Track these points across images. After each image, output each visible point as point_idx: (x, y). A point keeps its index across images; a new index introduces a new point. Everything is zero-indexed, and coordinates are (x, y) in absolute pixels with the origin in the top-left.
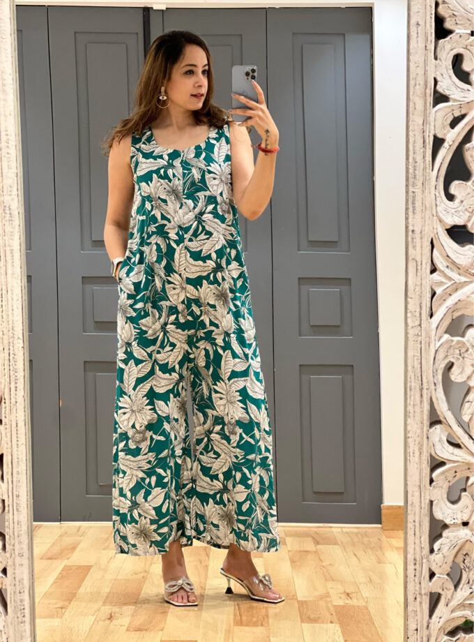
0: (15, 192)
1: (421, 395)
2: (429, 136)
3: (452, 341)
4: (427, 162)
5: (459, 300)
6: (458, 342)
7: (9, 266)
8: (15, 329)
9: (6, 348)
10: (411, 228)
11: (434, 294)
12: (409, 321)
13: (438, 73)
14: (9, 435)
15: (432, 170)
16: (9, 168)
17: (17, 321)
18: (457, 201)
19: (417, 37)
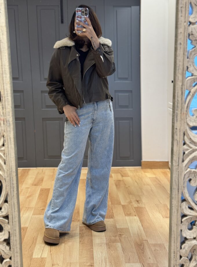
0: (11, 115)
1: (178, 191)
2: (184, 90)
3: (191, 171)
4: (183, 101)
5: (195, 156)
6: (194, 172)
7: (9, 144)
8: (12, 168)
9: (9, 176)
10: (175, 127)
11: (184, 153)
12: (174, 163)
13: (189, 64)
14: (11, 209)
15: (185, 104)
16: (8, 105)
17: (13, 165)
18: (195, 117)
19: (180, 49)
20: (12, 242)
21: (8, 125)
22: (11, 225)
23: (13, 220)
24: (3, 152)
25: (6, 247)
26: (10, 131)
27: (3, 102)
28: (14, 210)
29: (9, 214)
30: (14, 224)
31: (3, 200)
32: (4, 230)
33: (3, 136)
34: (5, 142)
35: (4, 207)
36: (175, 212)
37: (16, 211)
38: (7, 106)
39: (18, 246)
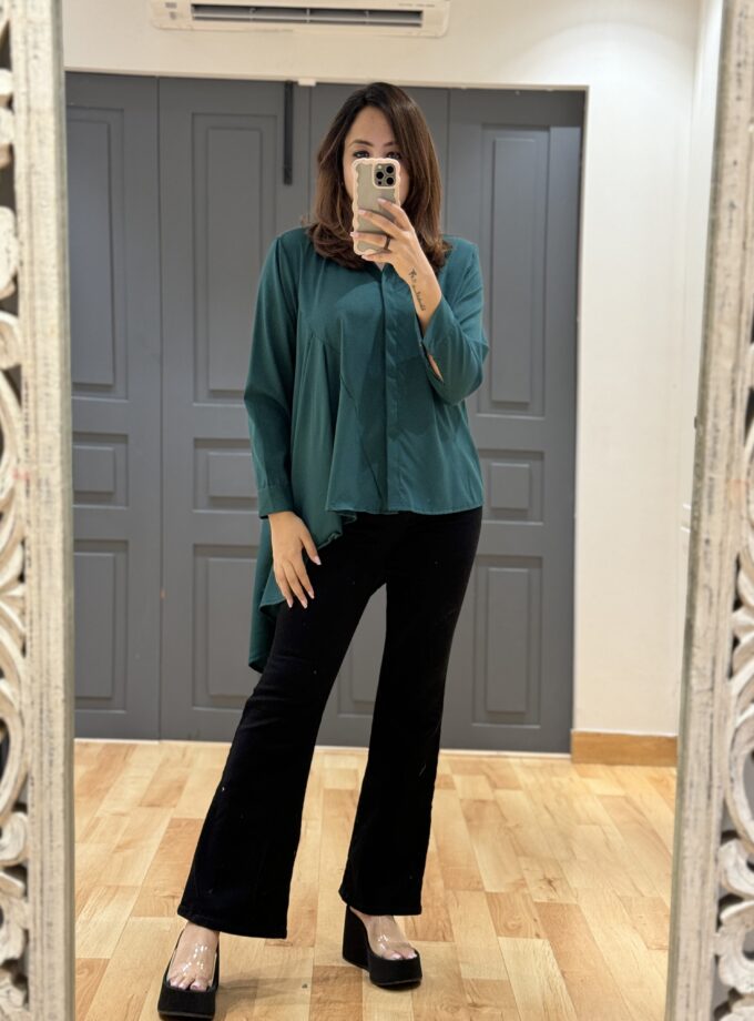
0: (57, 457)
1: (709, 797)
2: (742, 390)
4: (737, 432)
7: (45, 574)
8: (51, 672)
9: (37, 701)
10: (703, 536)
11: (736, 642)
12: (694, 681)
14: (39, 835)
15: (745, 444)
16: (48, 417)
19: (730, 227)
20: (35, 974)
21: (44, 498)
22: (35, 904)
23: (42, 882)
24: (20, 604)
25: (12, 994)
26: (49, 523)
27: (27, 407)
28: (51, 841)
29: (30, 856)
30: (45, 899)
31: (10, 799)
32: (8, 922)
33: (23, 543)
34: (30, 565)
35: (12, 830)
36: (692, 881)
37: (59, 846)
38: (42, 421)
39: (60, 992)
